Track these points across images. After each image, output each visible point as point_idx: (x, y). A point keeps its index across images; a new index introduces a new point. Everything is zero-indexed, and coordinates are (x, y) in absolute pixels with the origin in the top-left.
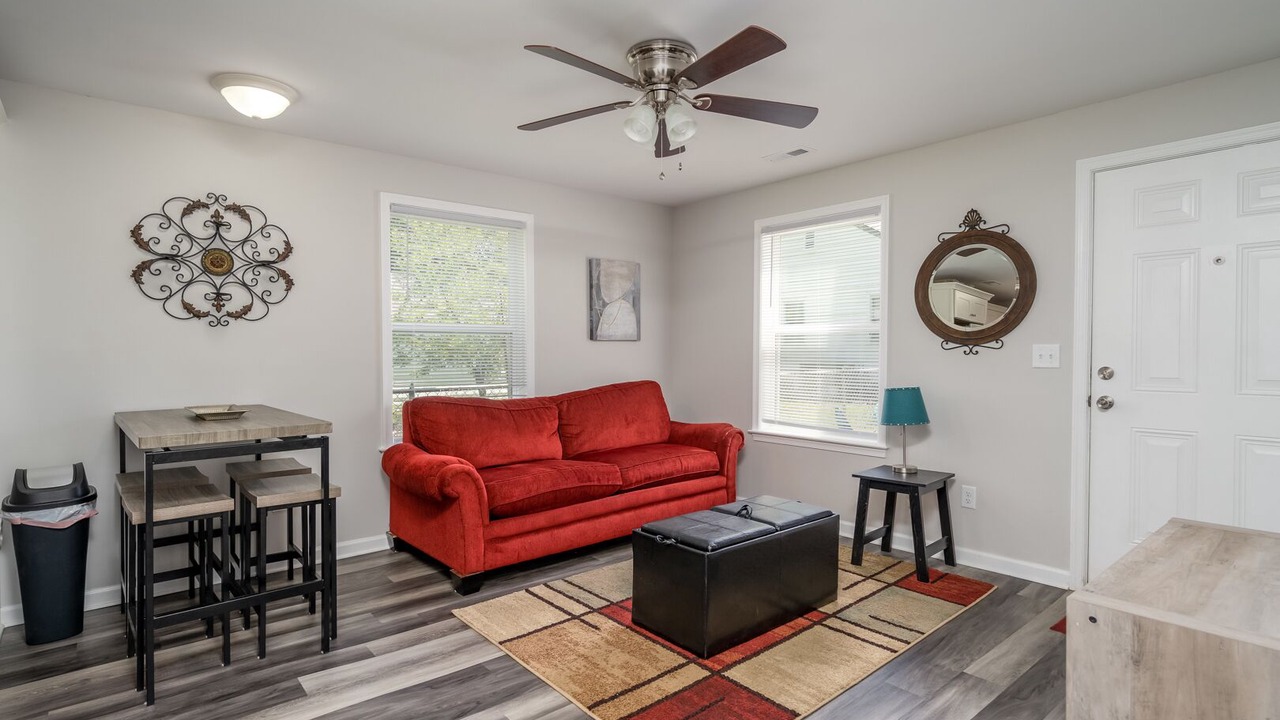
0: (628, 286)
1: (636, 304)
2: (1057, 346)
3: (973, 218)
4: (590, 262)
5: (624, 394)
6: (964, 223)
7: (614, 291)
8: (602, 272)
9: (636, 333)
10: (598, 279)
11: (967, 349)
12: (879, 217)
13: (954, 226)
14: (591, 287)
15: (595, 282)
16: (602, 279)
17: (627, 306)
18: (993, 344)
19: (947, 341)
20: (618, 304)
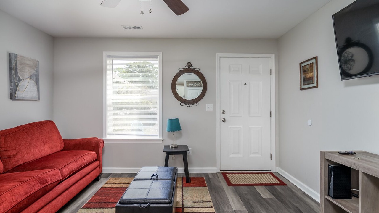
0: (33, 72)
1: (37, 81)
2: (212, 104)
3: (189, 65)
4: (10, 55)
5: (40, 129)
6: (187, 66)
7: (25, 73)
8: (18, 62)
9: (37, 97)
10: (16, 65)
11: (188, 105)
12: (158, 59)
13: (184, 66)
14: (11, 69)
15: (13, 67)
16: (18, 66)
17: (32, 82)
18: (196, 104)
19: (182, 103)
20: (27, 81)
